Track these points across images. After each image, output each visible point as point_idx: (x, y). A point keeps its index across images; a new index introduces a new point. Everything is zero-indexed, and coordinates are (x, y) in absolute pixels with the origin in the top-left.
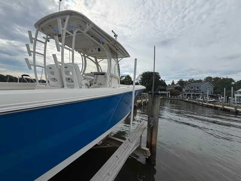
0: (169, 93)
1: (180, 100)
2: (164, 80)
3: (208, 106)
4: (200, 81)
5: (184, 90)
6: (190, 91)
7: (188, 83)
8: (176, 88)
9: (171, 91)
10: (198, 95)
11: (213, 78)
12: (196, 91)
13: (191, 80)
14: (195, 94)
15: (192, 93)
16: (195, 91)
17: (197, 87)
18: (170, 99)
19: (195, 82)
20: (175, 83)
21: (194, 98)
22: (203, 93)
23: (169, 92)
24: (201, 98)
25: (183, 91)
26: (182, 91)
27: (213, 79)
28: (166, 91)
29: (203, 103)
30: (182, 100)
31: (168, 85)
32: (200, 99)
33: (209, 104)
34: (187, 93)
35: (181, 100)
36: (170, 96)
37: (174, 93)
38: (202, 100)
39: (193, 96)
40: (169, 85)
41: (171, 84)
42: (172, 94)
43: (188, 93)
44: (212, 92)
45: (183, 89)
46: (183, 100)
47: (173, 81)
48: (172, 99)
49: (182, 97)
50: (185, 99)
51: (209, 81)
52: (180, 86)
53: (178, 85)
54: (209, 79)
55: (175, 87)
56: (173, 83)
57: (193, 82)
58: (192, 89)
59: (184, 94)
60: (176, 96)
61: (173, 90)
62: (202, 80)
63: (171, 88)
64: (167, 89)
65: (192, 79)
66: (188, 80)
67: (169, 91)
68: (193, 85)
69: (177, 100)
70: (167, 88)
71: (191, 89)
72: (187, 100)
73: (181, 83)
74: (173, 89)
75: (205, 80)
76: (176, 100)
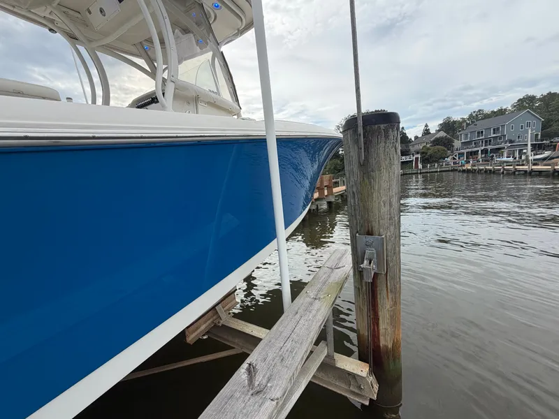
0: (417, 159)
1: (449, 171)
2: (403, 128)
3: (531, 174)
4: (501, 112)
5: (457, 144)
6: (475, 144)
7: (468, 125)
8: (437, 142)
9: (423, 153)
10: (498, 151)
11: (538, 96)
12: (490, 141)
13: (474, 114)
14: (489, 147)
15: (480, 149)
16: (488, 142)
17: (494, 130)
18: (420, 173)
19: (487, 116)
20: (432, 131)
21: (486, 161)
22: (511, 141)
23: (419, 156)
24: (505, 155)
25: (455, 147)
26: (453, 146)
27: (540, 100)
28: (409, 155)
29: (517, 167)
30: (454, 170)
31: (413, 140)
32: (505, 159)
33: (534, 167)
34: (465, 151)
35: (452, 171)
36: (420, 166)
37: (431, 156)
38: (511, 159)
39: (483, 155)
40: (416, 138)
41: (420, 136)
42: (425, 161)
43: (470, 150)
44: (537, 135)
45: (456, 141)
46: (457, 170)
47: (426, 126)
48: (427, 172)
49: (454, 163)
50: (461, 166)
51: (525, 108)
52: (445, 134)
53: (442, 134)
54: (526, 103)
55: (434, 141)
56: (427, 132)
57: (482, 119)
58: (481, 138)
59: (459, 154)
60: (435, 161)
61: (428, 149)
62: (505, 110)
63: (423, 145)
64: (412, 149)
65: (480, 110)
66: (466, 116)
67: (418, 153)
68: (481, 126)
69: (440, 172)
70: (411, 147)
71: (478, 136)
72: (469, 168)
73: (449, 126)
74: (428, 146)
75: (515, 106)
76: (437, 172)
